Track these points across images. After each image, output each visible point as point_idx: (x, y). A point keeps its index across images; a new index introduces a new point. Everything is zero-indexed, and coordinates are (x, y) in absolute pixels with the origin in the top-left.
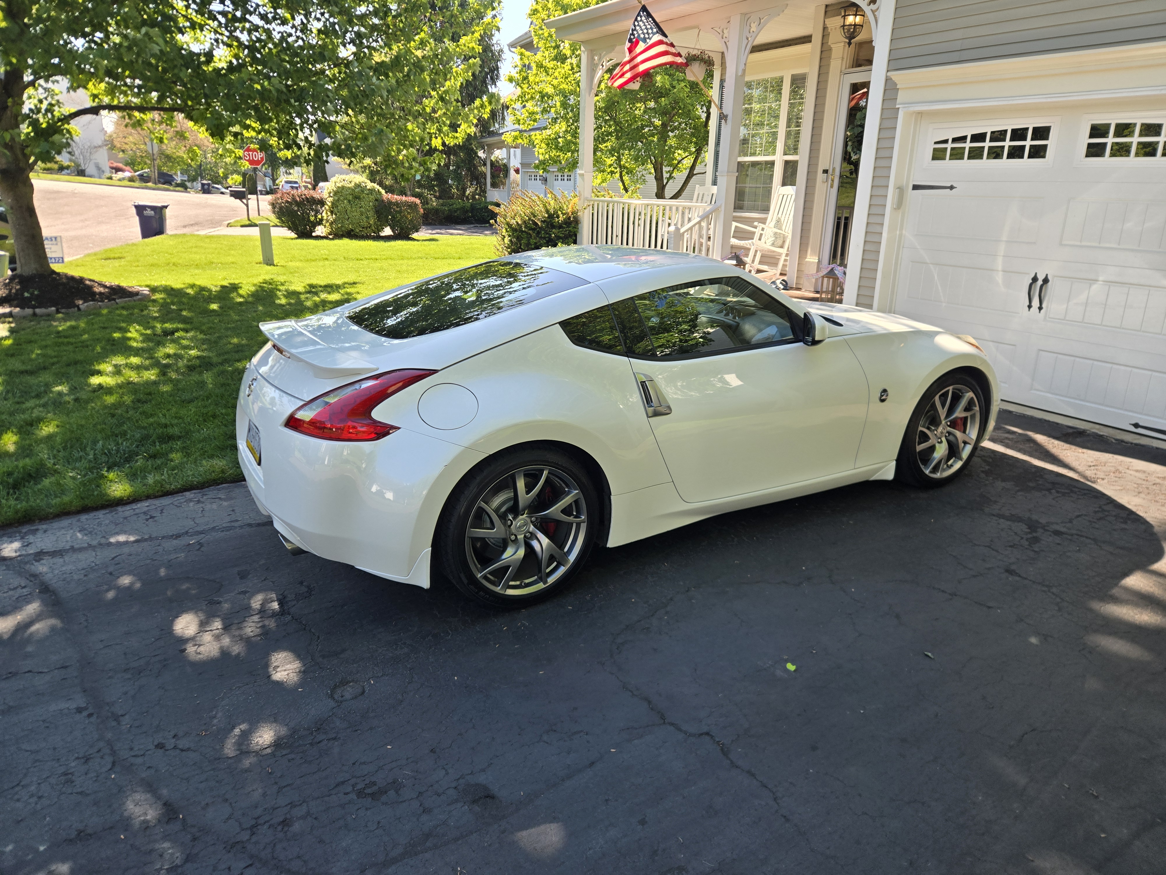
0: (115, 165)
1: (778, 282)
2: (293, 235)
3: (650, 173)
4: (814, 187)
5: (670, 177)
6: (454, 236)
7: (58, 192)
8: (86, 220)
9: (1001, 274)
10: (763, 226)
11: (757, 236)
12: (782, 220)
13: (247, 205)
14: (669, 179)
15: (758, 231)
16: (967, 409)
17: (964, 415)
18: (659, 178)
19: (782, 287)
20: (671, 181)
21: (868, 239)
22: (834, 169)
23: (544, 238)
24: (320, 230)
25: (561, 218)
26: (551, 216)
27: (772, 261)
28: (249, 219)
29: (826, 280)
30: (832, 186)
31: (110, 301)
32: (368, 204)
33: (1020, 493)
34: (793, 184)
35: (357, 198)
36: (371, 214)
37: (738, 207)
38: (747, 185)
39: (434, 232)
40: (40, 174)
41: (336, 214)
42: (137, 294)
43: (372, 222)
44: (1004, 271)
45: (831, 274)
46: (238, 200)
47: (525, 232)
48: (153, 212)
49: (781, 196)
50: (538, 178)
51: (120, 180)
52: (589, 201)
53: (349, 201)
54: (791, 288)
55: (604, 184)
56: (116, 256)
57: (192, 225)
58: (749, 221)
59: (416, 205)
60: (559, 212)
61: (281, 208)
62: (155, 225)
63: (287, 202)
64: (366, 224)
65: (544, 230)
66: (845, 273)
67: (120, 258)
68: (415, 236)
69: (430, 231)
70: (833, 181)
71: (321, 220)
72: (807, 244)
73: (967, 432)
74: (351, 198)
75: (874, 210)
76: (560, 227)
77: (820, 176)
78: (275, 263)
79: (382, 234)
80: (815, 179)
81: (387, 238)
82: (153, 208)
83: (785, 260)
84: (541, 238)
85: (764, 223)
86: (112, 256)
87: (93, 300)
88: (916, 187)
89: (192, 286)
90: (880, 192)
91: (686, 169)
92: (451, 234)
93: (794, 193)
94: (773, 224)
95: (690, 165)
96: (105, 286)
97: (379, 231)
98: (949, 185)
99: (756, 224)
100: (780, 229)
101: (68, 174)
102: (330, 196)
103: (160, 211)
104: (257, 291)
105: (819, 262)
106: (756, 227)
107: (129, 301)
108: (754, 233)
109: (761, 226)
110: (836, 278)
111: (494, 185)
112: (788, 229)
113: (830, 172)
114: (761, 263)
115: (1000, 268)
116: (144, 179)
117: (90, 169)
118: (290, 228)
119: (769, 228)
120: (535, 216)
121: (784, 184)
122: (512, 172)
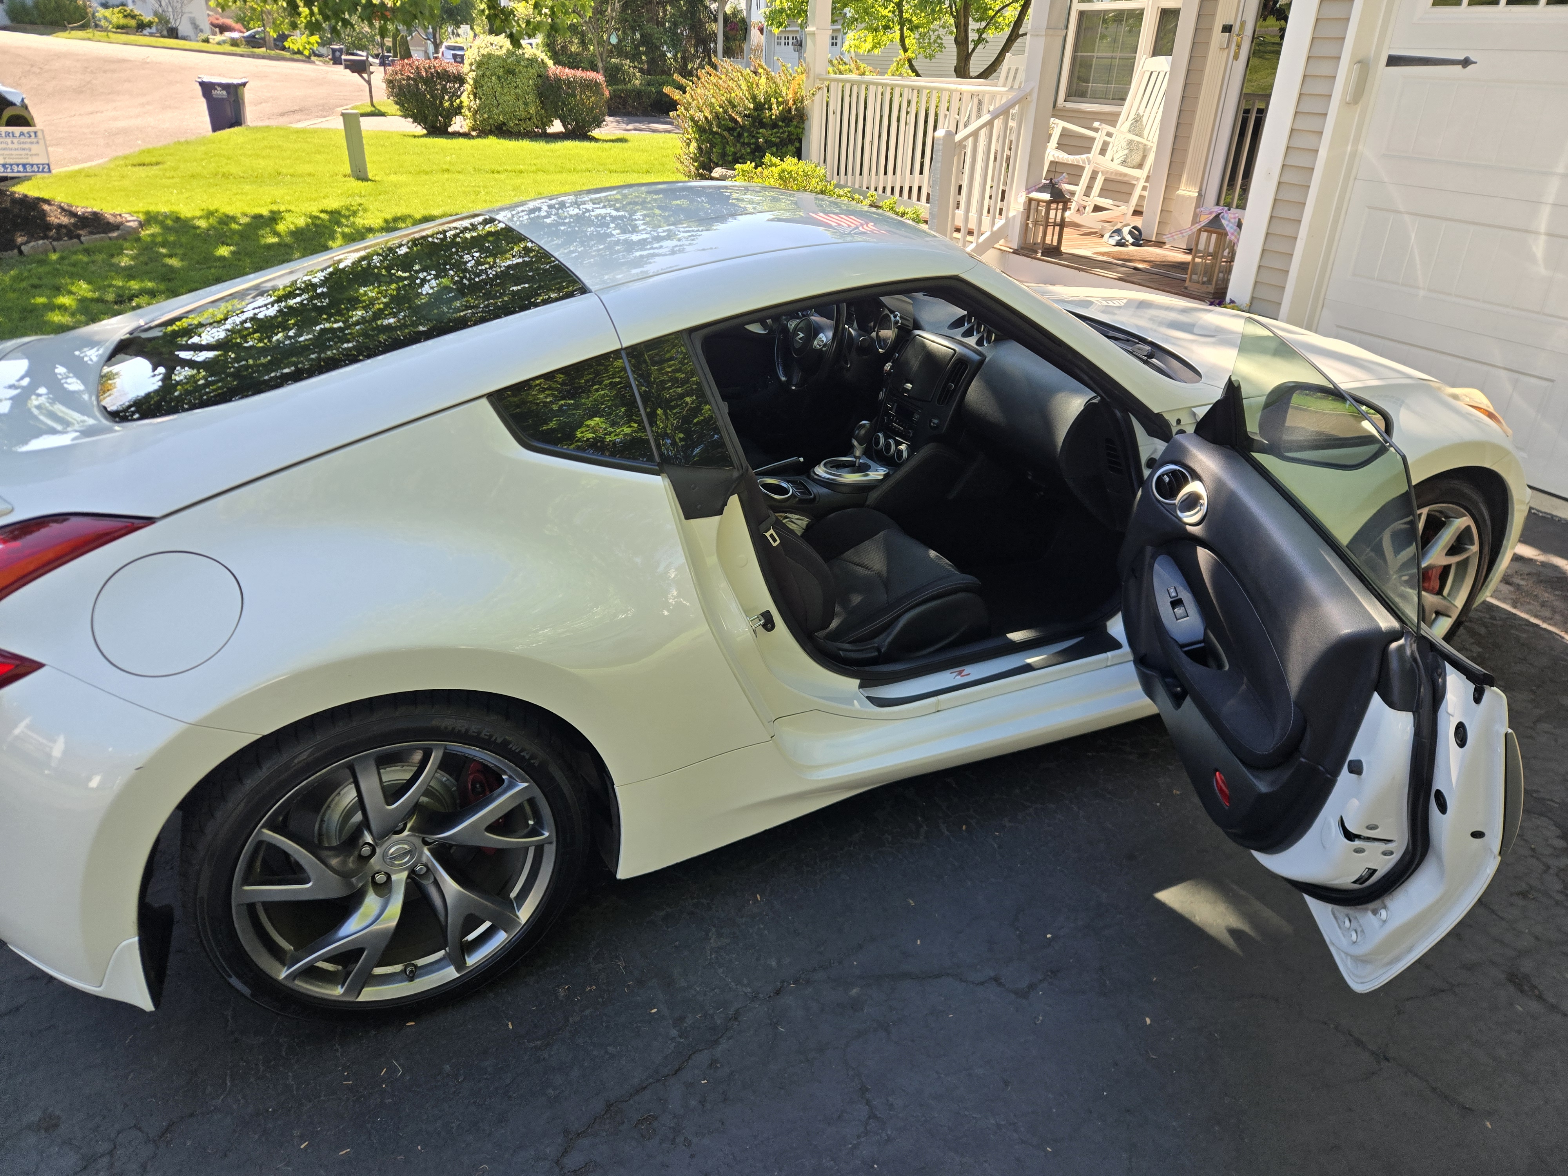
0: (221, 21)
1: (1126, 231)
2: (420, 130)
3: (951, 33)
4: (1205, 57)
5: (980, 40)
6: (655, 135)
7: (123, 61)
8: (148, 103)
9: (1542, 239)
10: (1110, 129)
11: (1097, 147)
12: (1145, 119)
13: (369, 83)
14: (977, 42)
15: (1100, 138)
16: (1453, 550)
17: (1445, 561)
18: (961, 41)
19: (1131, 240)
20: (980, 46)
21: (1289, 162)
22: (1243, 24)
23: (749, 144)
24: (459, 124)
25: (776, 111)
26: (759, 107)
27: (1124, 189)
28: (373, 105)
29: (1204, 235)
30: (1236, 57)
31: (71, 238)
32: (526, 81)
33: (1545, 726)
34: (1169, 52)
35: (510, 72)
36: (530, 98)
37: (1076, 92)
38: (1095, 54)
39: (630, 127)
40: (110, 34)
41: (480, 99)
42: (117, 227)
43: (532, 111)
44: (1549, 235)
45: (1215, 225)
46: (356, 75)
47: (716, 133)
48: (224, 93)
49: (1147, 75)
50: (790, 41)
51: (219, 43)
52: (823, 80)
53: (499, 78)
54: (1148, 243)
55: (876, 51)
56: (154, 160)
57: (294, 112)
58: (1086, 119)
59: (597, 84)
60: (773, 100)
61: (401, 88)
62: (229, 112)
63: (409, 78)
64: (524, 115)
65: (748, 131)
66: (1239, 225)
67: (157, 164)
68: (596, 133)
69: (624, 126)
70: (1239, 46)
71: (460, 107)
72: (1183, 163)
73: (1446, 592)
74: (501, 72)
75: (1308, 106)
76: (774, 125)
77: (1218, 37)
78: (370, 176)
79: (549, 130)
80: (1208, 43)
81: (557, 137)
82: (226, 87)
83: (1144, 188)
84: (743, 144)
85: (1113, 123)
86: (147, 160)
87: (45, 237)
88: (1394, 61)
89: (210, 214)
90: (1323, 69)
91: (1008, 25)
92: (654, 131)
93: (1167, 68)
94: (1127, 125)
95: (1013, 20)
96: (73, 214)
97: (544, 125)
98: (1461, 57)
99: (1096, 124)
100: (1140, 135)
101: (151, 35)
102: (472, 70)
103: (234, 91)
104: (307, 225)
105: (1201, 195)
106: (1096, 130)
107: (101, 239)
108: (1093, 139)
109: (1107, 128)
110: (1222, 234)
111: (729, 52)
112: (1151, 136)
113: (1236, 29)
114: (1103, 193)
115: (1543, 228)
116: (253, 42)
117: (184, 28)
118: (416, 120)
119: (1121, 133)
120: (734, 107)
121: (1156, 52)
122: (754, 33)
